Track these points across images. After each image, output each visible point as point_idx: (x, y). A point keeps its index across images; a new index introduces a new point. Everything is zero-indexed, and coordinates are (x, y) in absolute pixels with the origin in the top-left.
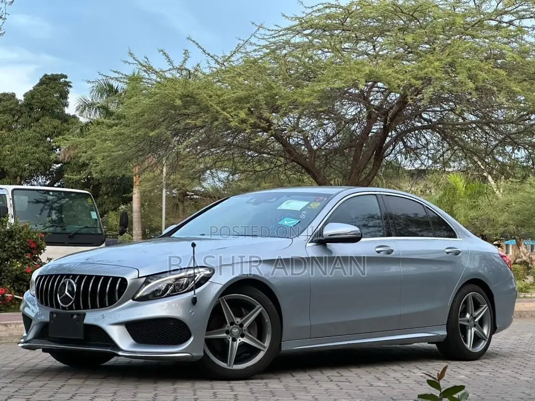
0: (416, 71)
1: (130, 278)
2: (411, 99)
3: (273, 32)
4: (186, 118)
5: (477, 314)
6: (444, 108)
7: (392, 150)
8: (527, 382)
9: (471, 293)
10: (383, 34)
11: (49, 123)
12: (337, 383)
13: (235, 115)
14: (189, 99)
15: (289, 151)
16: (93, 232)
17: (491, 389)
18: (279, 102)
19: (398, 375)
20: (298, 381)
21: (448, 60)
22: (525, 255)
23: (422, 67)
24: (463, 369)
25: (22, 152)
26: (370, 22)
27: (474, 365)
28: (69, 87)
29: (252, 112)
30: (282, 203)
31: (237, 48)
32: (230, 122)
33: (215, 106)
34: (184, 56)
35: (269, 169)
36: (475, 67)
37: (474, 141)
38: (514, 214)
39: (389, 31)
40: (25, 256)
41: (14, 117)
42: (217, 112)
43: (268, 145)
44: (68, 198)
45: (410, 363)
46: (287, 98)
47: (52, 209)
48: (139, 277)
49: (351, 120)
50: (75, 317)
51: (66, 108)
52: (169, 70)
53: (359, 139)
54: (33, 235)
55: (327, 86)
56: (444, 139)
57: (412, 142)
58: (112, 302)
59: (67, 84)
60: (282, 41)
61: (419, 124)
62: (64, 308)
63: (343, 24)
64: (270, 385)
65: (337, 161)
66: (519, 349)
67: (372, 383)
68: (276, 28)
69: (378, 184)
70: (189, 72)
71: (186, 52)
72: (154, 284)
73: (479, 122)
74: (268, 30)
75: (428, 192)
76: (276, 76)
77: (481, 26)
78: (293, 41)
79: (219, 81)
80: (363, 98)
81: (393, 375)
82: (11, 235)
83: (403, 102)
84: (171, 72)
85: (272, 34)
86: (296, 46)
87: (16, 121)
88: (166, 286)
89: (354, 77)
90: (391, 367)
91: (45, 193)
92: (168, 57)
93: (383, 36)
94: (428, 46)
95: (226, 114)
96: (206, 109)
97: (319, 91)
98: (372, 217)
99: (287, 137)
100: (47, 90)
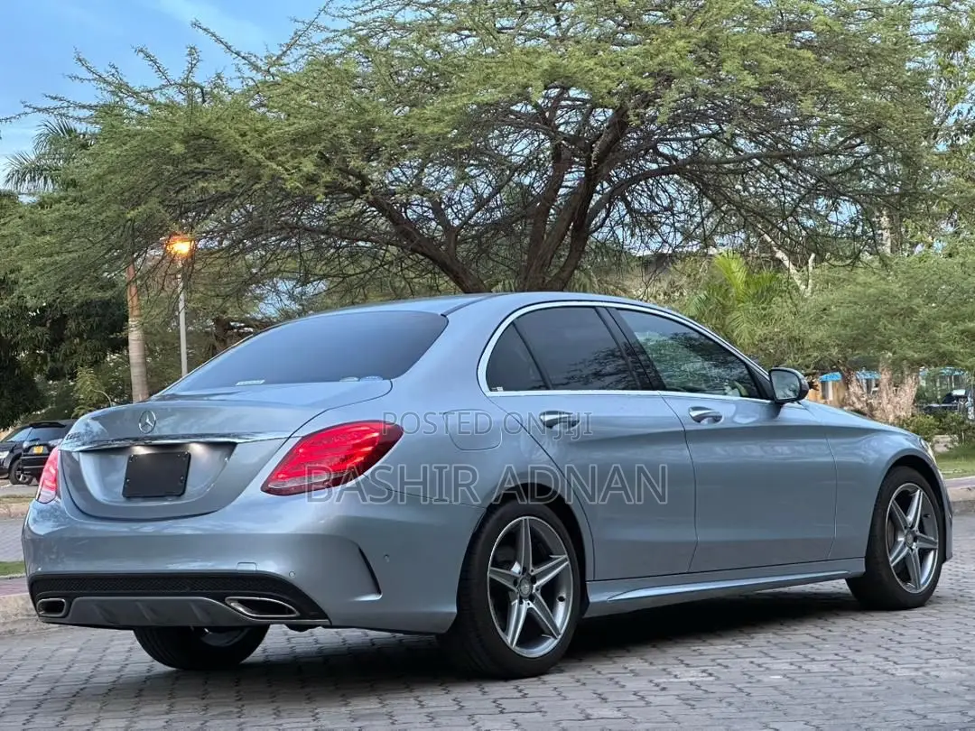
0: (641, 61)
7: (605, 219)
14: (201, 142)
15: (406, 233)
18: (378, 138)
21: (703, 35)
22: (859, 399)
23: (652, 51)
29: (328, 161)
31: (293, 38)
33: (253, 153)
34: (189, 58)
35: (370, 270)
36: (754, 47)
37: (756, 195)
42: (259, 164)
43: (365, 224)
46: (394, 128)
53: (541, 201)
55: (469, 100)
56: (703, 193)
61: (655, 166)
65: (501, 247)
69: (585, 286)
70: (202, 90)
71: (192, 51)
73: (767, 156)
75: (677, 294)
76: (371, 88)
78: (400, 19)
80: (542, 121)
83: (620, 124)
84: (165, 91)
85: (359, 7)
92: (156, 63)
95: (275, 166)
96: (237, 160)
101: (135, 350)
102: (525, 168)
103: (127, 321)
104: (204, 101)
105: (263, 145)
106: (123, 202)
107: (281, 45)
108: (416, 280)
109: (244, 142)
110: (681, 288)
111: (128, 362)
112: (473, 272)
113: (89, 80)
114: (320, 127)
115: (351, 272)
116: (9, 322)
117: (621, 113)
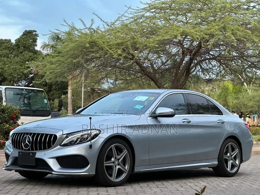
1: (58, 135)
2: (204, 45)
3: (136, 11)
4: (92, 53)
5: (233, 153)
6: (221, 49)
8: (256, 189)
9: (230, 143)
10: (191, 12)
11: (27, 54)
12: (161, 188)
13: (116, 52)
14: (93, 44)
16: (45, 110)
17: (238, 192)
19: (192, 185)
20: (141, 187)
24: (225, 182)
25: (14, 69)
26: (184, 6)
27: (231, 179)
28: (37, 36)
29: (125, 50)
30: (136, 97)
31: (118, 18)
32: (113, 55)
33: (106, 47)
34: (91, 22)
35: (133, 79)
38: (256, 102)
39: (193, 10)
40: (10, 121)
41: (10, 51)
42: (107, 50)
44: (33, 92)
45: (198, 178)
47: (25, 98)
48: (63, 135)
49: (174, 54)
50: (31, 154)
51: (36, 47)
52: (84, 29)
54: (14, 111)
57: (205, 66)
58: (49, 147)
59: (36, 35)
60: (140, 15)
62: (25, 150)
63: (170, 7)
64: (127, 190)
66: (255, 171)
67: (178, 189)
68: (137, 9)
70: (94, 30)
71: (92, 20)
72: (70, 138)
74: (133, 9)
75: (214, 90)
77: (240, 8)
78: (145, 15)
79: (109, 35)
80: (180, 44)
81: (189, 184)
82: (3, 111)
83: (200, 46)
84: (85, 30)
86: (147, 18)
87: (11, 53)
88: (77, 139)
89: (175, 34)
90: (189, 180)
91: (22, 90)
92: (83, 23)
93: (191, 13)
94: (212, 18)
95: (111, 51)
96: (102, 49)
97: (157, 40)
98: (180, 105)
99: (142, 63)
100: (27, 38)
101: (69, 95)
102: (175, 55)
103: (68, 87)
104: (94, 33)
105: (109, 45)
106: (72, 58)
107: (115, 20)
108: (145, 82)
109: (104, 45)
110: (215, 88)
111: (67, 98)
112: (160, 81)
113: (66, 26)
114: (123, 42)
115: (128, 79)
116: (38, 85)
117: (200, 43)
